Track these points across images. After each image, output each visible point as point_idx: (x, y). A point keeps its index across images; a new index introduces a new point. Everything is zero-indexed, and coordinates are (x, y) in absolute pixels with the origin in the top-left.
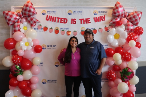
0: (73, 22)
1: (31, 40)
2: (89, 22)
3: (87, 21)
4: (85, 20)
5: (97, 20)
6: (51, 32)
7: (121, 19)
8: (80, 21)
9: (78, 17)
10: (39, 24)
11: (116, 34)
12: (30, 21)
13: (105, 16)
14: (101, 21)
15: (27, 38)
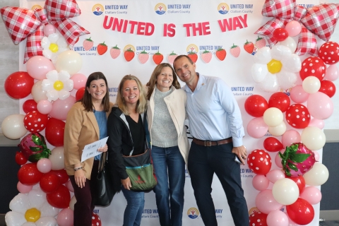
0: (168, 32)
1: (69, 77)
2: (207, 31)
3: (203, 29)
4: (197, 26)
5: (225, 26)
6: (114, 56)
7: (285, 23)
8: (185, 28)
9: (179, 20)
10: (88, 37)
11: (273, 60)
12: (65, 31)
13: (246, 16)
14: (238, 28)
15: (58, 72)
